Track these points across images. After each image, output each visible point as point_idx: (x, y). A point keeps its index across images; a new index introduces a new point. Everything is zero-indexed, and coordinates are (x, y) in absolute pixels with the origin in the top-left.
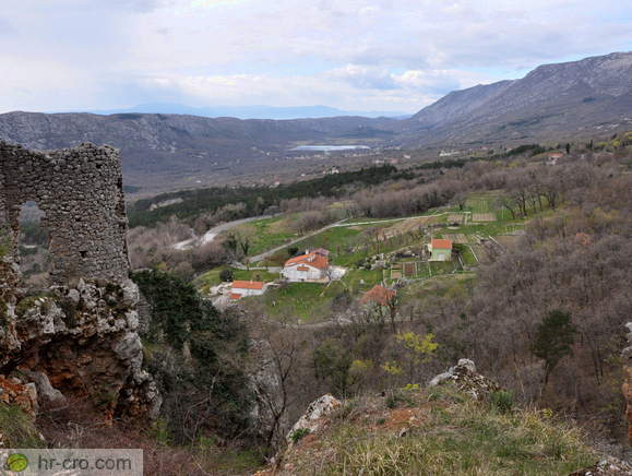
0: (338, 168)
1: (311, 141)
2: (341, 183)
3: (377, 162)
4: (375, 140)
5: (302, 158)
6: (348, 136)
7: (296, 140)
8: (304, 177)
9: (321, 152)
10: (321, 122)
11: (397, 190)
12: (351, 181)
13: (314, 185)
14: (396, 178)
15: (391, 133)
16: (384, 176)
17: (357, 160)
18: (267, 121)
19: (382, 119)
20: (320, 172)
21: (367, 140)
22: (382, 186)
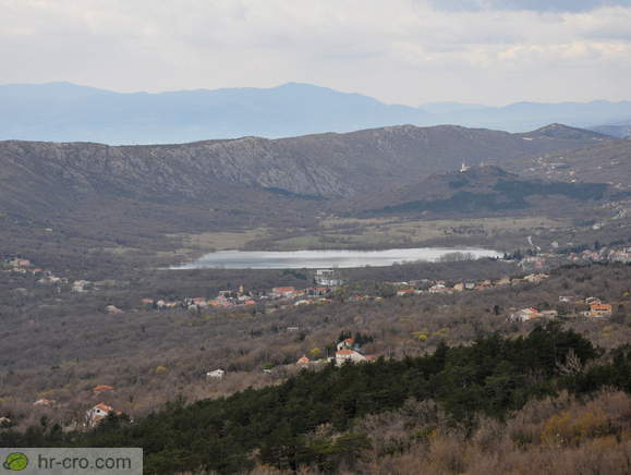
0: (361, 341)
1: (262, 231)
2: (352, 410)
3: (527, 314)
4: (526, 222)
5: (221, 301)
6: (414, 206)
7: (200, 226)
8: (217, 383)
9: (301, 278)
10: (301, 152)
11: (572, 439)
12: (396, 401)
13: (244, 419)
14: (586, 386)
15: (596, 191)
16: (533, 379)
17: (444, 311)
18: (75, 151)
19: (558, 136)
20: (291, 359)
21: (492, 224)
22: (519, 420)
